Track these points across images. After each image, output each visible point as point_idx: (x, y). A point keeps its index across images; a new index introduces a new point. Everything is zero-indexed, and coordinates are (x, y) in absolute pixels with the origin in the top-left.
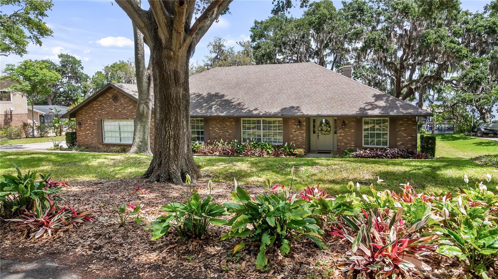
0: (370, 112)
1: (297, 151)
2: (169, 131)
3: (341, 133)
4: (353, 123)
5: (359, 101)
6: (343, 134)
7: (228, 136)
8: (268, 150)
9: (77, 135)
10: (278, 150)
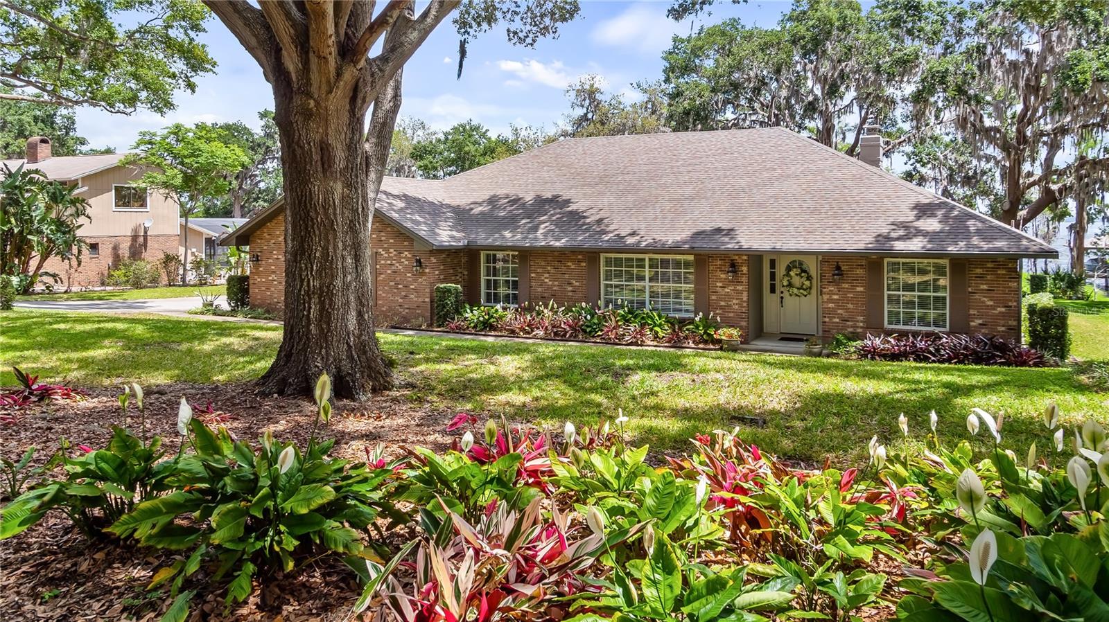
0: (900, 246)
1: (723, 334)
2: (309, 280)
3: (831, 293)
4: (860, 271)
5: (877, 219)
6: (835, 297)
7: (570, 294)
8: (657, 329)
9: (251, 282)
10: (680, 329)
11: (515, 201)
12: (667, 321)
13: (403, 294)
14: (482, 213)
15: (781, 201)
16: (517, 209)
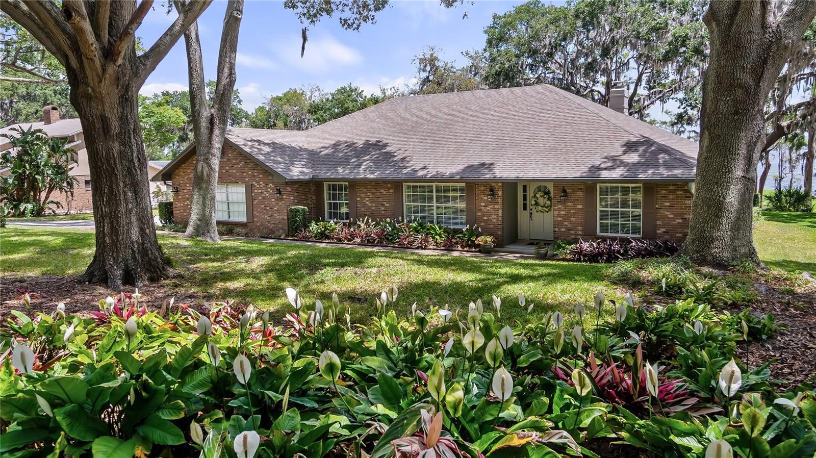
0: (605, 174)
3: (559, 210)
4: (579, 193)
5: (595, 154)
6: (563, 213)
7: (383, 212)
8: (437, 237)
9: (174, 206)
10: (453, 237)
11: (351, 145)
12: (446, 231)
13: (270, 213)
14: (327, 155)
15: (532, 142)
16: (351, 151)
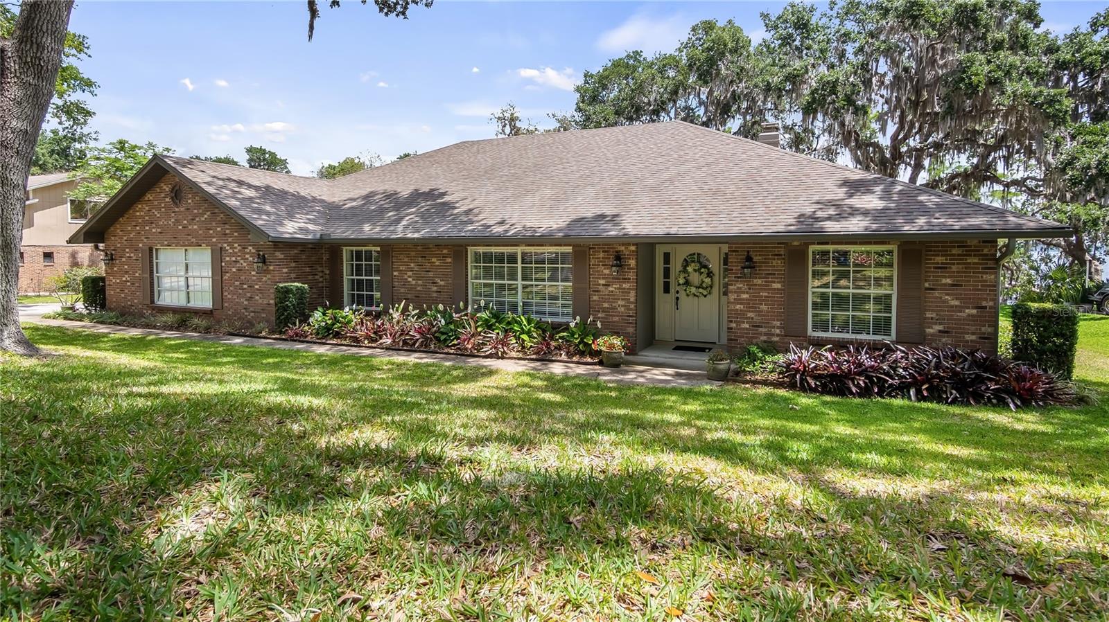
0: (832, 227)
3: (739, 291)
4: (777, 263)
5: (797, 197)
6: (745, 296)
7: (435, 295)
8: (525, 337)
9: (107, 283)
10: (552, 337)
11: (391, 195)
12: (538, 327)
13: (249, 295)
